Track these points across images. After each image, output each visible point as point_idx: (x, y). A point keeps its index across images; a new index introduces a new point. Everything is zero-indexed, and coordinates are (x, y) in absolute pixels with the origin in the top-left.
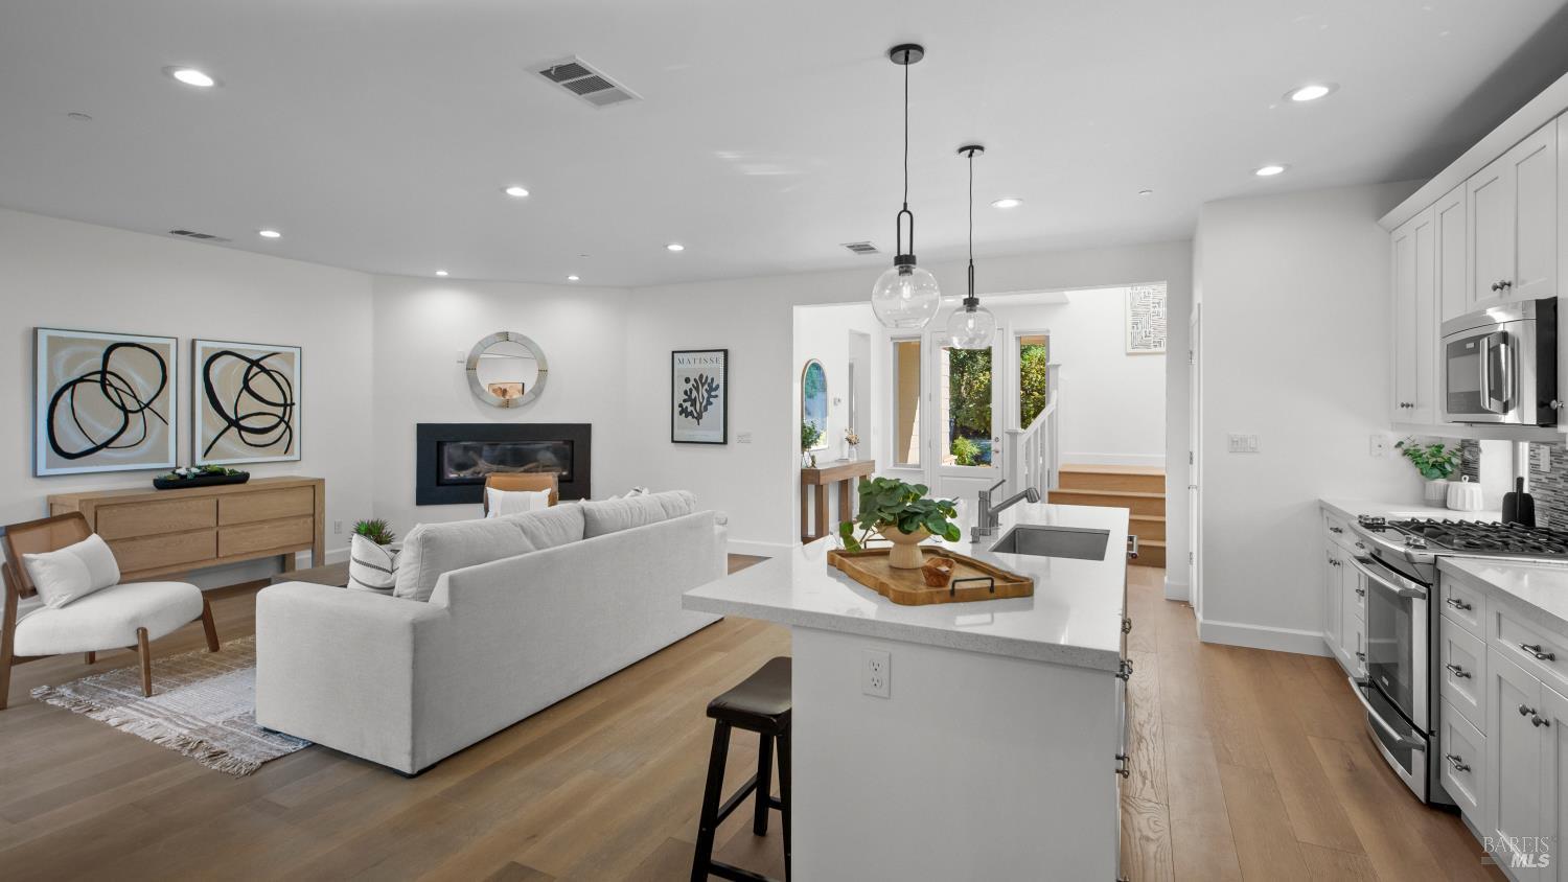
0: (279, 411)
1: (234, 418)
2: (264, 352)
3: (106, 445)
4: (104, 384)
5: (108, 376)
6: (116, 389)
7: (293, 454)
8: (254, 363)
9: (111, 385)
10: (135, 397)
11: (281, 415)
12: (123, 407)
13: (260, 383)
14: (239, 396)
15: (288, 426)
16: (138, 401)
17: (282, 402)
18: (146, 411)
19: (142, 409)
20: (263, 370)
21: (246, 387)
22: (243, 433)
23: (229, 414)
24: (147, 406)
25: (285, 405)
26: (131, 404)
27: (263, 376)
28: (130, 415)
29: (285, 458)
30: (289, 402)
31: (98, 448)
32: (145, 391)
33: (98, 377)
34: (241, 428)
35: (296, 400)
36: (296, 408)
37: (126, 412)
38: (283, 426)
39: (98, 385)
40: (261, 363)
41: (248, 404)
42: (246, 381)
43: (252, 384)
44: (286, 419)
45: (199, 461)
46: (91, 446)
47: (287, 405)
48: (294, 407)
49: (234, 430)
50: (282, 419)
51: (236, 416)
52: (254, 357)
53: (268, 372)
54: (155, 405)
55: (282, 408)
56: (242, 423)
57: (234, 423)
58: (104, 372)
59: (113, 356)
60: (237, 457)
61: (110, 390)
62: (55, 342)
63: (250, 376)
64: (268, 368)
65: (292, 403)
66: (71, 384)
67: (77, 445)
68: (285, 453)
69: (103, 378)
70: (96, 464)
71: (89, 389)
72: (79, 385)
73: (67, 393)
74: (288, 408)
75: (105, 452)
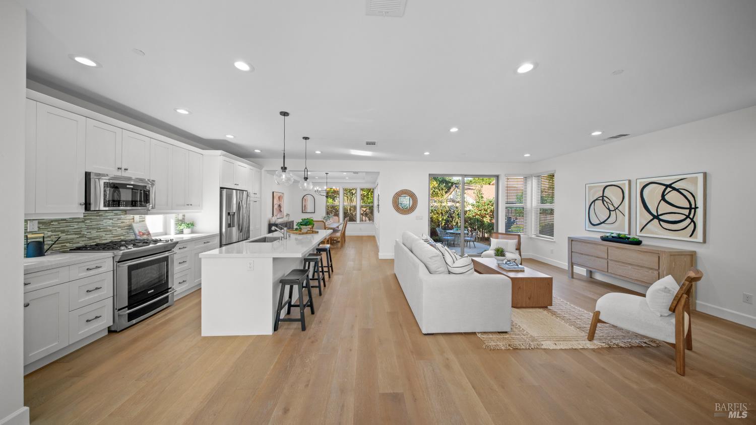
0: (686, 212)
1: (656, 215)
2: (676, 179)
3: (604, 222)
4: (603, 200)
5: (605, 198)
6: (607, 202)
7: (696, 238)
8: (667, 186)
10: (613, 205)
11: (687, 214)
12: (609, 209)
13: (672, 196)
14: (659, 204)
15: (692, 220)
16: (614, 207)
17: (689, 207)
18: (617, 210)
19: (615, 210)
20: (674, 189)
21: (663, 199)
22: (661, 222)
23: (653, 213)
24: (617, 208)
25: (690, 209)
26: (612, 208)
27: (674, 192)
29: (690, 239)
30: (693, 206)
31: (601, 223)
32: (616, 202)
33: (601, 198)
34: (660, 220)
35: (700, 204)
36: (700, 212)
37: (610, 211)
38: (688, 221)
39: (601, 201)
40: (673, 185)
41: (663, 207)
42: (663, 196)
43: (667, 197)
44: (691, 216)
45: (638, 234)
46: (599, 222)
47: (692, 208)
48: (698, 209)
49: (656, 221)
50: (688, 217)
51: (657, 214)
52: (668, 183)
53: (677, 190)
54: (619, 208)
55: (688, 211)
56: (660, 217)
57: (656, 217)
58: (603, 196)
59: (606, 190)
60: (657, 234)
61: (605, 202)
62: (590, 188)
63: (665, 194)
64: (677, 188)
65: (696, 208)
66: (594, 201)
67: (595, 221)
68: (691, 236)
69: (603, 199)
70: (601, 229)
71: (599, 203)
72: (596, 201)
73: (593, 204)
74: (693, 210)
75: (603, 224)
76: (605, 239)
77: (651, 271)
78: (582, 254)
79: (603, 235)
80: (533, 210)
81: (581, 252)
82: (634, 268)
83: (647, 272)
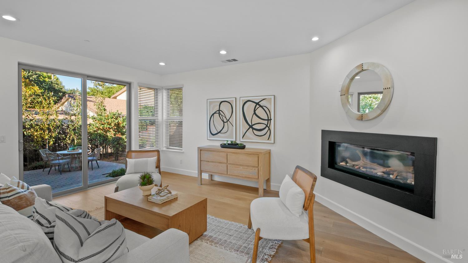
0: (266, 122)
1: (251, 125)
2: (261, 99)
3: (220, 132)
4: (219, 114)
5: (220, 111)
6: (222, 115)
7: (271, 140)
8: (257, 104)
9: (221, 114)
10: (226, 118)
11: (267, 124)
12: (223, 121)
13: (260, 111)
14: (253, 116)
15: (269, 129)
16: (226, 119)
17: (267, 119)
18: (228, 122)
20: (261, 106)
21: (255, 113)
23: (249, 123)
24: (228, 120)
25: (268, 120)
26: (225, 120)
27: (260, 108)
28: (225, 123)
29: (268, 142)
30: (269, 119)
32: (228, 116)
33: (218, 112)
34: (253, 129)
35: (272, 118)
36: (272, 121)
37: (224, 122)
38: (267, 128)
39: (218, 114)
40: (260, 103)
41: (256, 120)
42: (255, 111)
43: (256, 112)
44: (268, 126)
45: (241, 140)
46: (216, 132)
47: (269, 120)
48: (271, 121)
49: (251, 129)
50: (267, 126)
52: (257, 101)
53: (262, 107)
54: (230, 120)
56: (253, 127)
57: (251, 127)
58: (219, 110)
59: (221, 105)
60: (252, 139)
61: (221, 115)
62: (211, 103)
63: (256, 109)
64: (262, 105)
65: (271, 119)
66: (213, 114)
67: (214, 132)
68: (268, 139)
69: (219, 112)
70: (218, 138)
71: (217, 115)
72: (215, 114)
73: (212, 117)
74: (269, 121)
75: (219, 134)
76: (223, 146)
77: (254, 168)
78: (208, 161)
79: (221, 143)
80: (164, 123)
81: (209, 160)
82: (244, 168)
83: (252, 169)
